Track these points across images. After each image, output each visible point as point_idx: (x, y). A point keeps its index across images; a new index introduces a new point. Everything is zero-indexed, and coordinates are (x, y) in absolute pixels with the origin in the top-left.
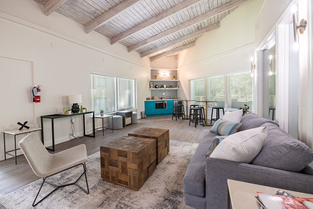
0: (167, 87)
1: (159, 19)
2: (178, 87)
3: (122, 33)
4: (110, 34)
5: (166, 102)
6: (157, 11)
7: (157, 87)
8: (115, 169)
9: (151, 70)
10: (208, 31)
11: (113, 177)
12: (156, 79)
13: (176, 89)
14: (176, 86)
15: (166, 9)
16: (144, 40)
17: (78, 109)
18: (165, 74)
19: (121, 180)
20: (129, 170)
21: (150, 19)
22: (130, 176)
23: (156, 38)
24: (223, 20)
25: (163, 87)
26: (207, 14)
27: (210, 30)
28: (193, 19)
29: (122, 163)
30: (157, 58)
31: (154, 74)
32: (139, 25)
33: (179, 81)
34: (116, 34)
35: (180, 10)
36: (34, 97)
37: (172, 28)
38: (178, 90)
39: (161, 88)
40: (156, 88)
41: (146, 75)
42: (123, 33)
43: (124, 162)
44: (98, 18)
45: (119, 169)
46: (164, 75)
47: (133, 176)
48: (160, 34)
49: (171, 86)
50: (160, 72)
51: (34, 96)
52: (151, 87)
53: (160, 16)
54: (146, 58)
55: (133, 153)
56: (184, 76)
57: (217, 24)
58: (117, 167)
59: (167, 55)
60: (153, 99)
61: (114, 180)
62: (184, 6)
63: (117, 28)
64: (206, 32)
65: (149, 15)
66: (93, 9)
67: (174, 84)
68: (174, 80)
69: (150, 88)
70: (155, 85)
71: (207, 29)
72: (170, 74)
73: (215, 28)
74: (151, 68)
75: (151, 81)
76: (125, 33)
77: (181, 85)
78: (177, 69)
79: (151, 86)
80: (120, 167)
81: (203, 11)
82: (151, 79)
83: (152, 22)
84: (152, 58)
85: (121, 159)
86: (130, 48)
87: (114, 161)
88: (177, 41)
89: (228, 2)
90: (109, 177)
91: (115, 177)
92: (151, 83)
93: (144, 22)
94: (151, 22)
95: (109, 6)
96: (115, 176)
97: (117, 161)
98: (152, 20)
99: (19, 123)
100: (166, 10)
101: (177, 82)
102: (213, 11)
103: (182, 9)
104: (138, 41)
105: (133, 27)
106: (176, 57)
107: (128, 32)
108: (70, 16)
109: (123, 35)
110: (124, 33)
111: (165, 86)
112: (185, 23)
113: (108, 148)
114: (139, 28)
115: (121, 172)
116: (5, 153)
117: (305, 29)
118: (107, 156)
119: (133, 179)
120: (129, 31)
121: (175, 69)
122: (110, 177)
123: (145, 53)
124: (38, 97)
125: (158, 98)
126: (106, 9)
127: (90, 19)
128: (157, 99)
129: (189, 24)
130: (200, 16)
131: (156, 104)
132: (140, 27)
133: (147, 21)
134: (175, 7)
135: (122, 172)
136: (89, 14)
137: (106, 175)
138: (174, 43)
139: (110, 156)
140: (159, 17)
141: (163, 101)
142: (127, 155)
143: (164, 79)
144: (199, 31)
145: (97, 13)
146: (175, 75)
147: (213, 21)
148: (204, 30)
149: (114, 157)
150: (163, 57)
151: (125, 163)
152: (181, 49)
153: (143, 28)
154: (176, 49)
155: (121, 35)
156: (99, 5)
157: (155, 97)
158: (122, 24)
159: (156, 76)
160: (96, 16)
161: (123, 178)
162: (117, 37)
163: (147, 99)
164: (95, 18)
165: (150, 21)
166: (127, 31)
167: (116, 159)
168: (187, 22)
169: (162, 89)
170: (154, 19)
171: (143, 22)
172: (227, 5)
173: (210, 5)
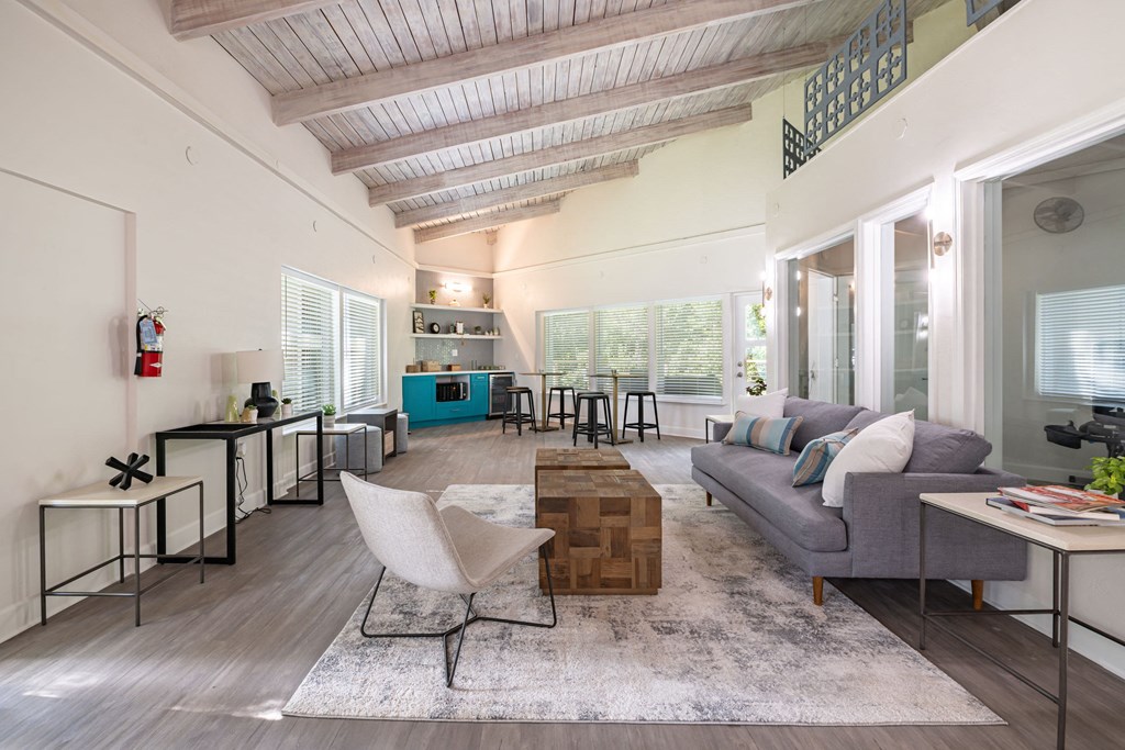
0: (466, 330)
1: (515, 126)
2: (496, 333)
3: (382, 142)
4: (340, 138)
5: (468, 380)
6: (516, 102)
7: (436, 328)
8: (590, 553)
9: (417, 271)
10: (609, 179)
11: (582, 577)
12: (432, 302)
13: (491, 337)
14: (491, 330)
15: (540, 103)
16: (433, 175)
17: (272, 404)
18: (457, 287)
19: (608, 579)
20: (633, 547)
21: (487, 121)
22: (637, 560)
23: (474, 175)
24: (645, 156)
25: (455, 331)
26: (624, 137)
27: (614, 178)
28: (587, 141)
29: (612, 533)
30: (440, 233)
31: (426, 285)
32: (447, 130)
33: (501, 314)
34: (359, 143)
35: (579, 116)
36: (140, 355)
37: (528, 154)
38: (495, 343)
39: (448, 332)
40: (433, 332)
41: (400, 287)
42: (386, 144)
43: (620, 529)
44: (337, 83)
45: (605, 548)
46: (457, 291)
47: (648, 560)
48: (489, 165)
49: (477, 328)
50: (443, 282)
51: (143, 352)
52: (418, 330)
53: (521, 119)
54: (407, 231)
55: (647, 499)
56: (519, 299)
57: (630, 166)
58: (598, 546)
59: (475, 228)
60: (422, 371)
61: (584, 586)
62: (592, 109)
63: (375, 125)
64: (602, 180)
65: (488, 109)
66: (340, 54)
67: (486, 323)
68: (486, 309)
69: (414, 331)
70: (430, 323)
71: (605, 172)
72: (475, 289)
73: (625, 175)
74: (418, 267)
75: (418, 310)
76: (394, 146)
77: (507, 324)
78: (494, 276)
79: (417, 325)
80: (607, 543)
81: (616, 129)
82: (417, 302)
83: (494, 131)
84: (421, 234)
85: (609, 521)
86: (376, 193)
87: (588, 532)
88: (521, 193)
89: (674, 121)
90: (568, 579)
91: (591, 575)
92: (416, 315)
93: (467, 125)
94: (490, 129)
95: (397, 57)
96: (589, 572)
97: (598, 530)
98: (494, 124)
99: (113, 463)
100: (539, 106)
101: (492, 314)
102: (640, 133)
103: (584, 114)
104: (411, 175)
105: (426, 132)
106: (492, 238)
107: (405, 144)
108: (242, 54)
109: (383, 149)
110: (391, 143)
111: (460, 327)
112: (565, 148)
113: (567, 499)
114: (449, 140)
115: (610, 555)
116: (45, 593)
117: (947, 250)
118: (565, 522)
119: (648, 565)
120: (409, 142)
121: (488, 276)
122: (574, 579)
123: (410, 213)
124: (156, 356)
125: (439, 368)
126: (381, 62)
127: (304, 79)
128: (435, 371)
129: (577, 153)
130: (606, 139)
131: (438, 385)
132: (451, 137)
133: (478, 123)
134: (564, 103)
135: (613, 556)
136: (315, 65)
137: (559, 576)
138: (512, 197)
139: (572, 521)
140: (515, 121)
141: (452, 376)
142: (630, 507)
143: (458, 306)
144: (583, 175)
145: (345, 66)
146: (487, 293)
147: (624, 157)
148: (597, 174)
149: (588, 519)
150: (459, 232)
151: (625, 530)
152: (519, 217)
153: (462, 142)
154: (501, 215)
155: (378, 150)
156: (368, 47)
157: (430, 363)
158: (400, 117)
159: (432, 294)
160: (333, 75)
161: (614, 571)
162: (359, 153)
163: (408, 369)
164: (327, 79)
165: (488, 126)
166: (402, 141)
167: (595, 524)
168: (571, 147)
169: (453, 336)
170: (499, 124)
171: (464, 123)
172: (672, 126)
173: (637, 119)
